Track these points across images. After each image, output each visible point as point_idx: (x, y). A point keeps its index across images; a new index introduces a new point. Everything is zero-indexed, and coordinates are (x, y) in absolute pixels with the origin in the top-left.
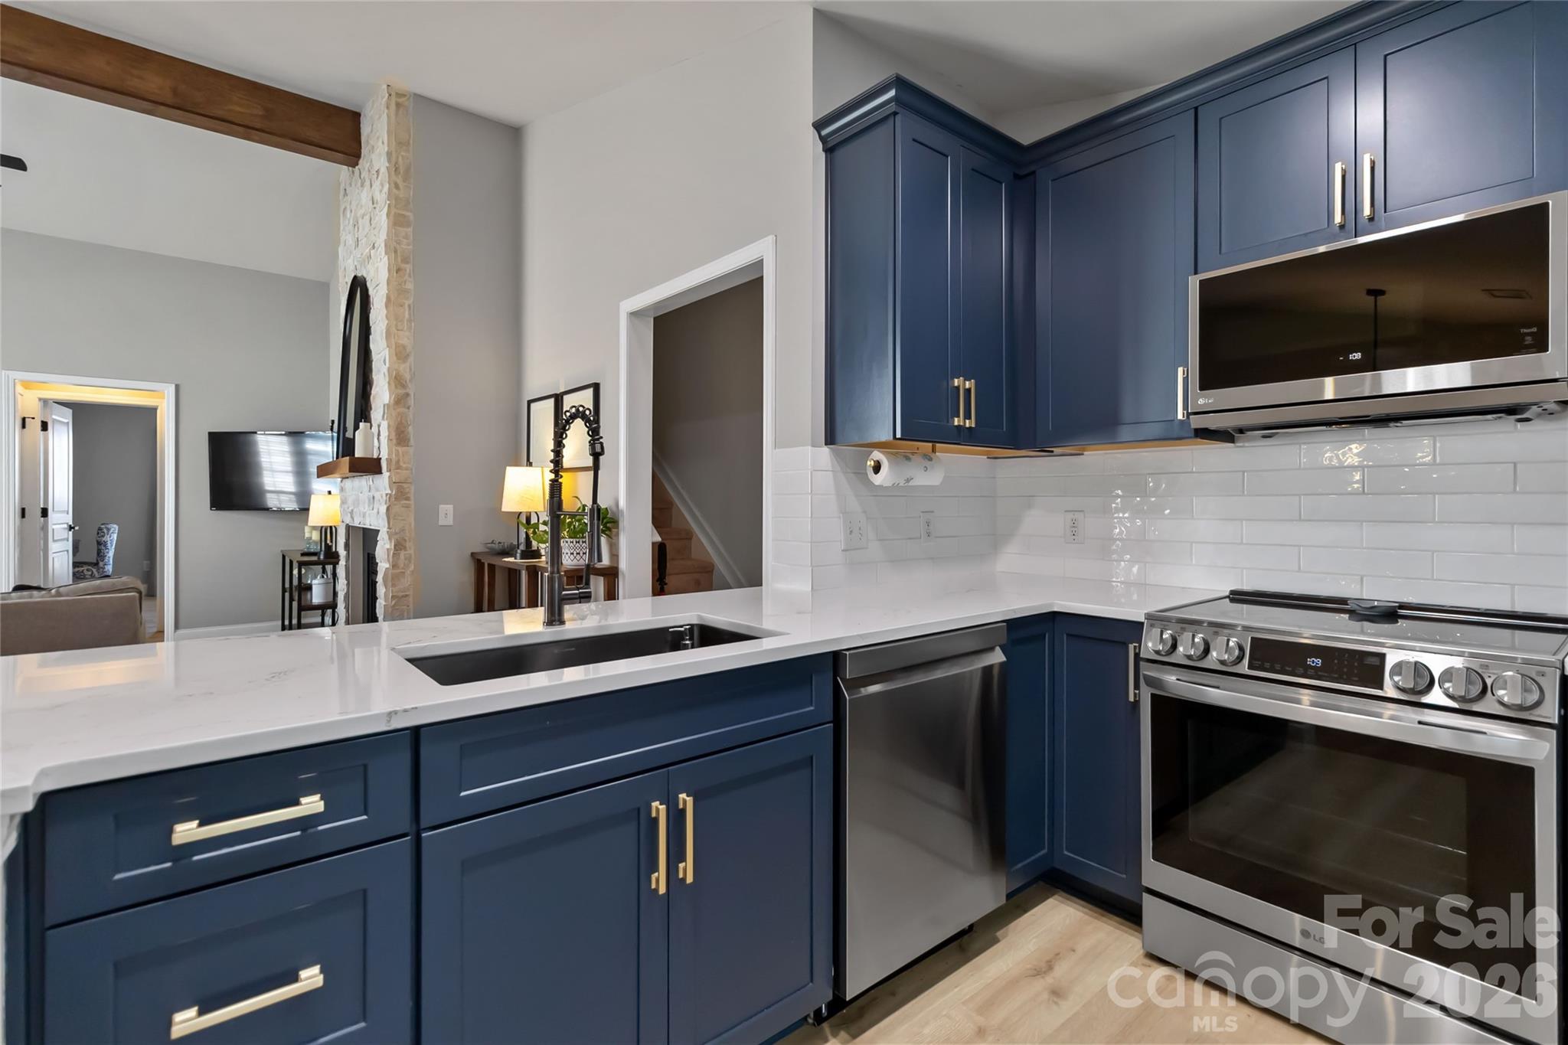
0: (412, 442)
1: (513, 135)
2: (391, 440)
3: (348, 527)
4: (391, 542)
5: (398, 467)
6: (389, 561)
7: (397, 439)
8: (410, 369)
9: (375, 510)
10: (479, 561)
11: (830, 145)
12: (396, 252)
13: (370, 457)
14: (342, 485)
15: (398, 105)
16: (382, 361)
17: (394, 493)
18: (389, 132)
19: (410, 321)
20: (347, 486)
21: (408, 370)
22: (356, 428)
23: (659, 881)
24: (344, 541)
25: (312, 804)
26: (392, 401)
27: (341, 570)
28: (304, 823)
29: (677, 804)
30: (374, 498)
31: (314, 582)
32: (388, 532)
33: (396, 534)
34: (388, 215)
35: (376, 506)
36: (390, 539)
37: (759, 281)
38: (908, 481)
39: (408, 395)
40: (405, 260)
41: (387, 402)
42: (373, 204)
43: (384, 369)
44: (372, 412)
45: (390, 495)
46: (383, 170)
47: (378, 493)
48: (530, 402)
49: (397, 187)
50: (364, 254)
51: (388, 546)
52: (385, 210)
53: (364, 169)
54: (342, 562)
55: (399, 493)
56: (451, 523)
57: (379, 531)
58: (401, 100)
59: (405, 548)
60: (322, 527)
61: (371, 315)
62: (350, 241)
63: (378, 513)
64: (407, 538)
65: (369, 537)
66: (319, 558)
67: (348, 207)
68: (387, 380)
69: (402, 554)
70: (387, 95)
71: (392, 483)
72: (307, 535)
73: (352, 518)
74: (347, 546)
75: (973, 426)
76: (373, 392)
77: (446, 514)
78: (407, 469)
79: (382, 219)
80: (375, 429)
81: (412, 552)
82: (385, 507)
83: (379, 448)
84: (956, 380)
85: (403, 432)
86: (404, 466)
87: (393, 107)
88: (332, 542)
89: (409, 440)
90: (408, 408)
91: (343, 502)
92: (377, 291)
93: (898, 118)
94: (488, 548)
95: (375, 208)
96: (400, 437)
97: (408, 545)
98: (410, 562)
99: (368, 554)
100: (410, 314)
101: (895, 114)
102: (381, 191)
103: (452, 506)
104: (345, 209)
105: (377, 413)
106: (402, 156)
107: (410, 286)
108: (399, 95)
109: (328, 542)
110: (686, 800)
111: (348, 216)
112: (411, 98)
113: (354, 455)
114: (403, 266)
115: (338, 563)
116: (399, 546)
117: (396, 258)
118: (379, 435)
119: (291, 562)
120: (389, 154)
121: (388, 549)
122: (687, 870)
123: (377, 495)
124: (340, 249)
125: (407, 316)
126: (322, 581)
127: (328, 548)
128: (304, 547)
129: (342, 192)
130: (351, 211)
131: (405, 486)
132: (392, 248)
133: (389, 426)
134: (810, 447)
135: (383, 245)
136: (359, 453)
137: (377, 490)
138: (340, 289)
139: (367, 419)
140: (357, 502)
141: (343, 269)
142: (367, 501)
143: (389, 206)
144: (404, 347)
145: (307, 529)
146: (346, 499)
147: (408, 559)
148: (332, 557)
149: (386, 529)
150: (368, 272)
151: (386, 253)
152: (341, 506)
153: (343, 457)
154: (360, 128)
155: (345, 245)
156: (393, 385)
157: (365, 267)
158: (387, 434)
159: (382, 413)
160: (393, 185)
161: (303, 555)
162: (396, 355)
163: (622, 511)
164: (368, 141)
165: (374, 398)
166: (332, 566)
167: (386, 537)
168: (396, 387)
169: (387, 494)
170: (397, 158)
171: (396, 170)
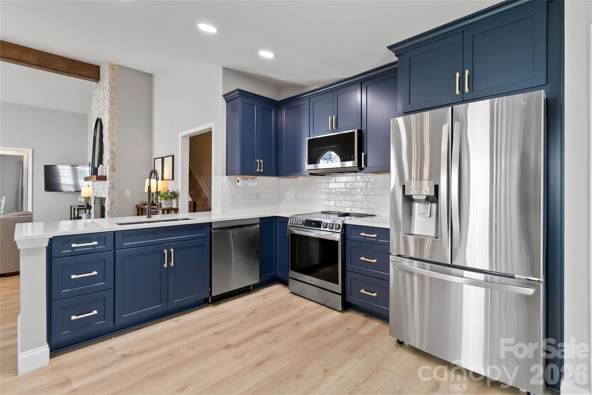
0: (117, 171)
1: (150, 77)
2: (110, 170)
3: (95, 197)
4: (110, 201)
5: (112, 178)
6: (109, 207)
7: (112, 170)
8: (116, 149)
9: (105, 192)
10: (138, 207)
11: (227, 101)
12: (112, 113)
13: (103, 175)
14: (93, 183)
15: (112, 68)
16: (107, 146)
17: (111, 186)
18: (109, 77)
19: (116, 134)
20: (95, 184)
21: (115, 149)
22: (98, 166)
23: (166, 265)
24: (94, 201)
25: (95, 243)
26: (110, 159)
27: (92, 211)
28: (94, 246)
29: (170, 251)
30: (104, 188)
31: (83, 215)
32: (109, 198)
33: (111, 199)
34: (109, 102)
35: (105, 190)
36: (109, 200)
37: (211, 132)
38: (247, 185)
39: (115, 157)
40: (115, 116)
41: (108, 159)
42: (104, 96)
43: (108, 149)
44: (103, 161)
45: (110, 187)
46: (107, 88)
47: (106, 186)
48: (155, 159)
49: (112, 93)
50: (101, 111)
51: (109, 203)
52: (108, 100)
53: (101, 85)
54: (93, 208)
55: (113, 187)
56: (129, 196)
57: (106, 198)
58: (113, 67)
59: (114, 203)
60: (86, 197)
61: (103, 131)
62: (96, 105)
63: (106, 192)
64: (115, 200)
65: (102, 200)
66: (85, 207)
67: (95, 94)
68: (109, 152)
69: (113, 205)
70: (109, 65)
71: (110, 183)
72: (80, 200)
73: (97, 194)
74: (94, 203)
75: (262, 171)
76: (104, 155)
77: (128, 193)
78: (115, 179)
79: (107, 102)
80: (104, 167)
81: (116, 204)
82: (108, 191)
83: (106, 173)
84: (257, 160)
85: (114, 168)
86: (114, 178)
87: (111, 69)
88: (89, 202)
89: (116, 170)
90: (116, 161)
91: (93, 189)
92: (105, 124)
93: (240, 98)
94: (141, 203)
95: (105, 98)
96: (113, 169)
97: (115, 202)
98: (116, 208)
99: (102, 206)
100: (116, 132)
101: (239, 97)
102: (107, 94)
103: (129, 191)
104: (94, 95)
105: (105, 162)
106: (114, 84)
107: (116, 123)
108: (113, 65)
109: (88, 202)
110: (172, 250)
111: (95, 97)
112: (117, 66)
113: (97, 175)
114: (114, 117)
115: (91, 209)
116: (112, 203)
117: (111, 115)
118: (106, 168)
119: (74, 209)
120: (109, 83)
121: (109, 204)
122: (172, 264)
123: (105, 187)
124: (92, 107)
125: (115, 132)
126: (85, 215)
127: (88, 204)
128: (79, 204)
129: (93, 89)
130: (96, 96)
131: (115, 184)
132: (110, 112)
133: (109, 166)
134: (221, 176)
135: (107, 111)
136: (99, 174)
137: (105, 185)
138: (92, 119)
139: (102, 163)
140: (98, 189)
141: (93, 113)
142: (102, 189)
143: (109, 99)
144: (114, 142)
145: (79, 198)
146: (94, 188)
147: (115, 207)
148: (89, 207)
149: (108, 197)
150: (102, 118)
151: (108, 114)
152: (92, 190)
153: (93, 175)
154: (100, 71)
155: (94, 106)
156: (111, 154)
157: (101, 115)
158: (108, 168)
159: (107, 162)
160: (111, 93)
161: (79, 206)
162: (112, 144)
163: (179, 192)
164: (102, 77)
165: (104, 157)
166: (89, 210)
167: (108, 200)
168: (112, 154)
169: (108, 187)
170: (112, 85)
171: (112, 88)
